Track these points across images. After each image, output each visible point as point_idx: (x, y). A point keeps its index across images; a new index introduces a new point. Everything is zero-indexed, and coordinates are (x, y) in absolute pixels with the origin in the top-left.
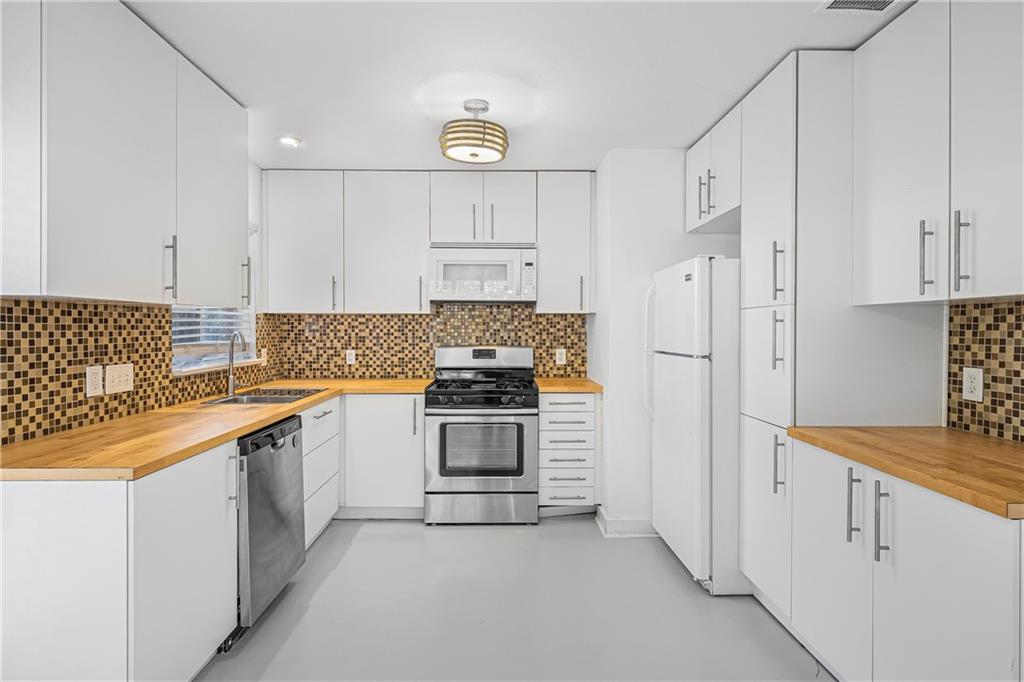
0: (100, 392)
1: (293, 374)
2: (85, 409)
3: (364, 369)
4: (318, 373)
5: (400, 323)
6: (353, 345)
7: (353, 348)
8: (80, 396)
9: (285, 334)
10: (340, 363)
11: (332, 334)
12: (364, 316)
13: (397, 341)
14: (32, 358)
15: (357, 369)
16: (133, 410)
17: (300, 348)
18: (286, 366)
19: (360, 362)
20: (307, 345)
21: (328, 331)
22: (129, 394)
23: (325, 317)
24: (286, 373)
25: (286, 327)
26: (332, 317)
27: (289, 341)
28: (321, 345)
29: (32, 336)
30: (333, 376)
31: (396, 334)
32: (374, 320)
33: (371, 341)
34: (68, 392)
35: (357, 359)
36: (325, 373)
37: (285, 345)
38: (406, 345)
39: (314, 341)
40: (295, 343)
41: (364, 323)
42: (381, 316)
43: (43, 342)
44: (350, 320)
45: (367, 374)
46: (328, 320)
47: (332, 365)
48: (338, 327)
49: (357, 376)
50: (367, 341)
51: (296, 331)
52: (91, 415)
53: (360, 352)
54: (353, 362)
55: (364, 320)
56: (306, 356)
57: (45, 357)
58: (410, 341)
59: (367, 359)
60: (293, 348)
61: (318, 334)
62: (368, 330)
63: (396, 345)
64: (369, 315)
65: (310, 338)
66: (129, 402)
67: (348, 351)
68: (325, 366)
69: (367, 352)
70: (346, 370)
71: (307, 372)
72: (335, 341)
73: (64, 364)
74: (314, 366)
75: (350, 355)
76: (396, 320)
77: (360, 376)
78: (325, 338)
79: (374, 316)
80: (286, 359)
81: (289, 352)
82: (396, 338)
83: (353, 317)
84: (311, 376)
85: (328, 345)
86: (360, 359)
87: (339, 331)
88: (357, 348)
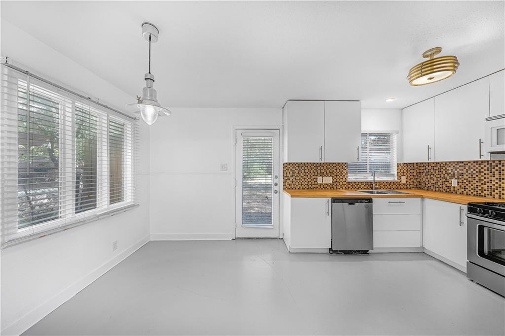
0: (321, 182)
1: (426, 188)
2: (318, 186)
3: (463, 190)
4: (437, 189)
5: (488, 166)
6: (456, 177)
7: (456, 179)
8: (316, 183)
9: (422, 171)
10: (448, 185)
11: (444, 172)
12: (462, 162)
13: (486, 176)
14: (304, 174)
15: (458, 189)
16: (332, 189)
17: (429, 177)
18: (422, 184)
19: (460, 186)
20: (432, 176)
21: (442, 170)
22: (331, 184)
23: (440, 164)
24: (423, 187)
25: (423, 168)
26: (444, 163)
27: (424, 174)
28: (439, 176)
29: (304, 170)
30: (445, 191)
31: (485, 172)
32: (469, 164)
33: (467, 176)
34: (313, 182)
35: (458, 184)
36: (441, 189)
37: (422, 176)
38: (493, 179)
39: (435, 175)
40: (426, 175)
41: (462, 166)
42: (474, 162)
43: (307, 171)
44: (454, 165)
45: (465, 192)
46: (442, 165)
47: (444, 186)
48: (448, 168)
49: (458, 193)
50: (465, 175)
51: (427, 170)
52: (319, 187)
53: (461, 181)
54: (456, 186)
55: (463, 164)
56: (432, 181)
57: (307, 174)
58: (497, 176)
59: (465, 185)
60: (426, 177)
61: (437, 171)
62: (465, 170)
63: (485, 178)
64: (466, 161)
65: (434, 173)
66: (331, 186)
67: (452, 180)
68: (441, 186)
69: (465, 181)
70: (452, 189)
71: (432, 188)
72: (446, 175)
73: (312, 176)
74: (435, 185)
75: (455, 183)
76: (486, 164)
77: (460, 193)
78: (441, 173)
79: (469, 162)
80: (423, 182)
81: (424, 179)
82: (485, 174)
83: (456, 163)
84: (434, 190)
85: (442, 176)
86: (460, 184)
87: (448, 170)
88: (458, 179)
